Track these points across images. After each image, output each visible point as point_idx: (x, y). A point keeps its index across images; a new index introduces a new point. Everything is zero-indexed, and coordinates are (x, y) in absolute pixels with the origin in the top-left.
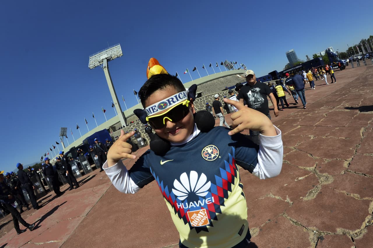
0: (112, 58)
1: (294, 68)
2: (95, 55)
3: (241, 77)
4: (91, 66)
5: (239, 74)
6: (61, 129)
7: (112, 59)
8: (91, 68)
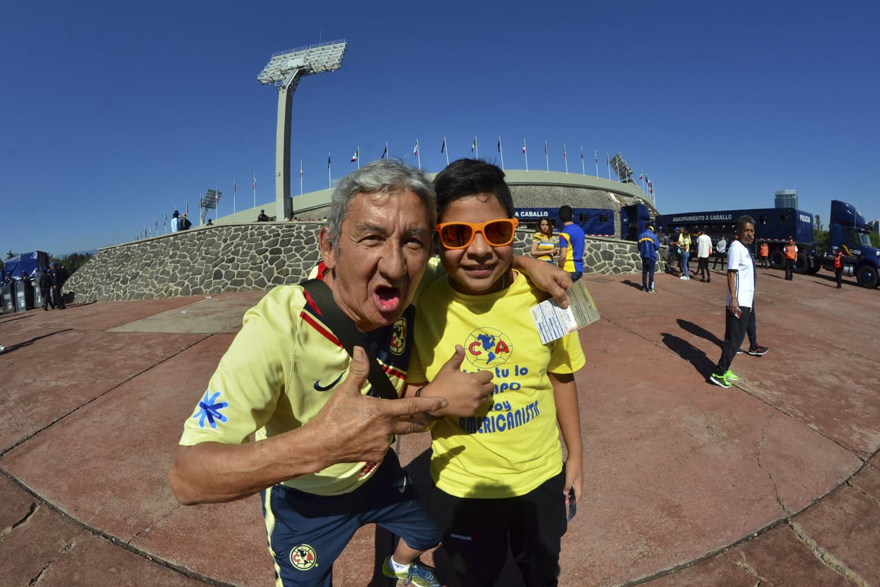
0: (312, 69)
1: (707, 218)
2: (286, 55)
3: (616, 200)
4: (265, 77)
5: (617, 193)
6: (207, 192)
7: (312, 71)
8: (264, 82)
